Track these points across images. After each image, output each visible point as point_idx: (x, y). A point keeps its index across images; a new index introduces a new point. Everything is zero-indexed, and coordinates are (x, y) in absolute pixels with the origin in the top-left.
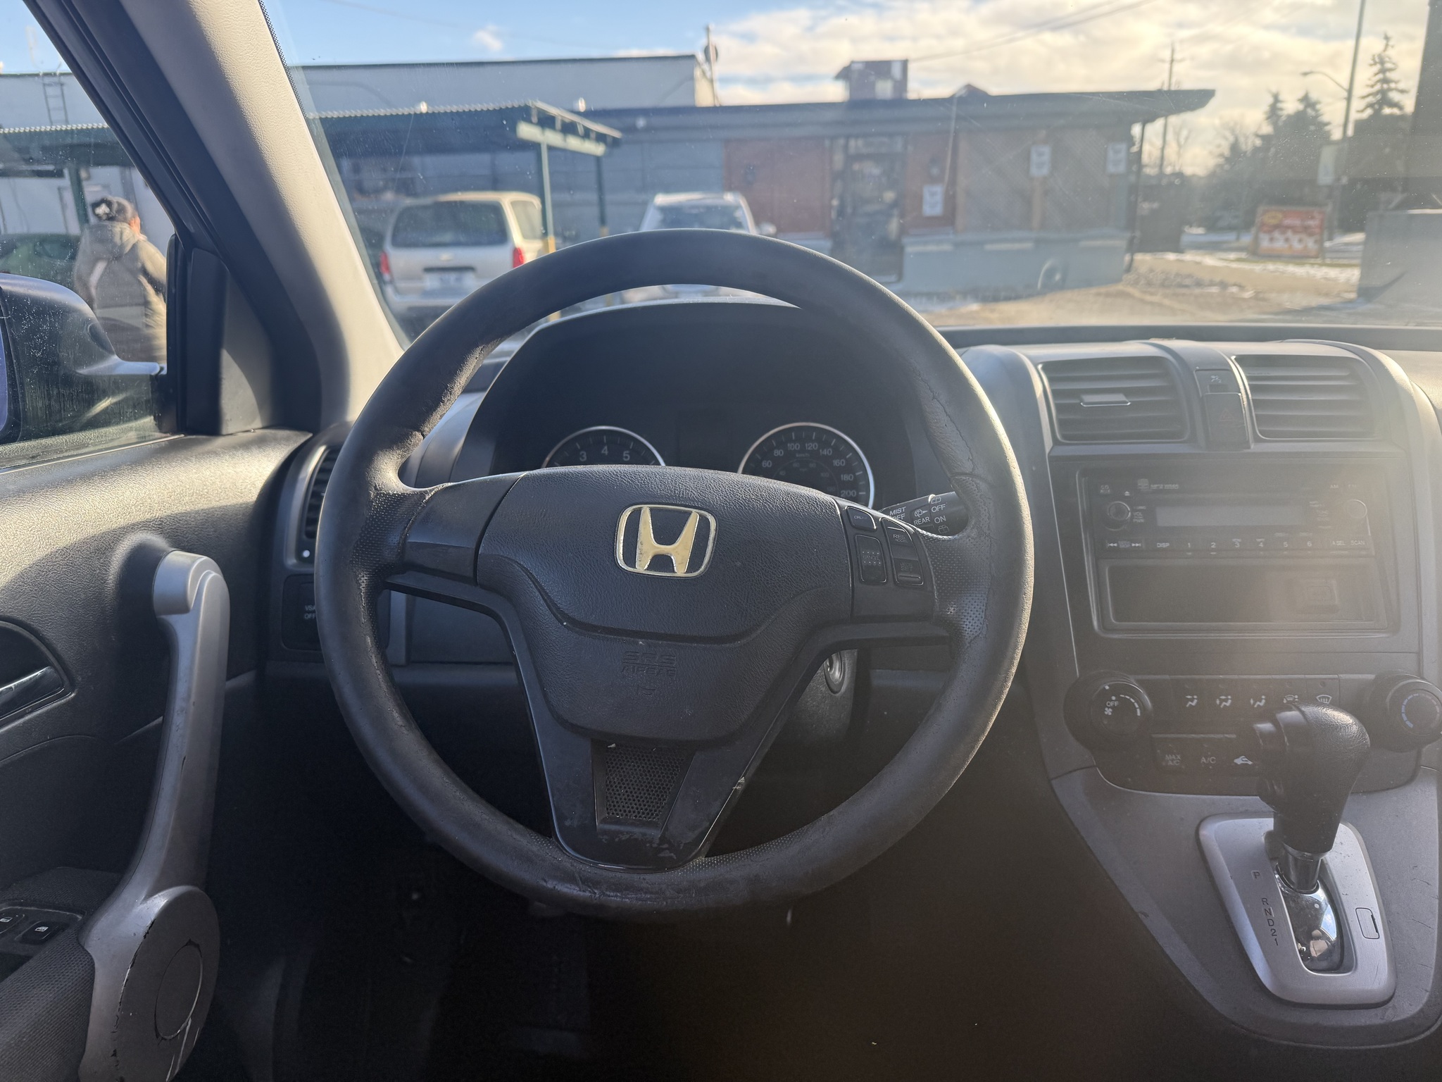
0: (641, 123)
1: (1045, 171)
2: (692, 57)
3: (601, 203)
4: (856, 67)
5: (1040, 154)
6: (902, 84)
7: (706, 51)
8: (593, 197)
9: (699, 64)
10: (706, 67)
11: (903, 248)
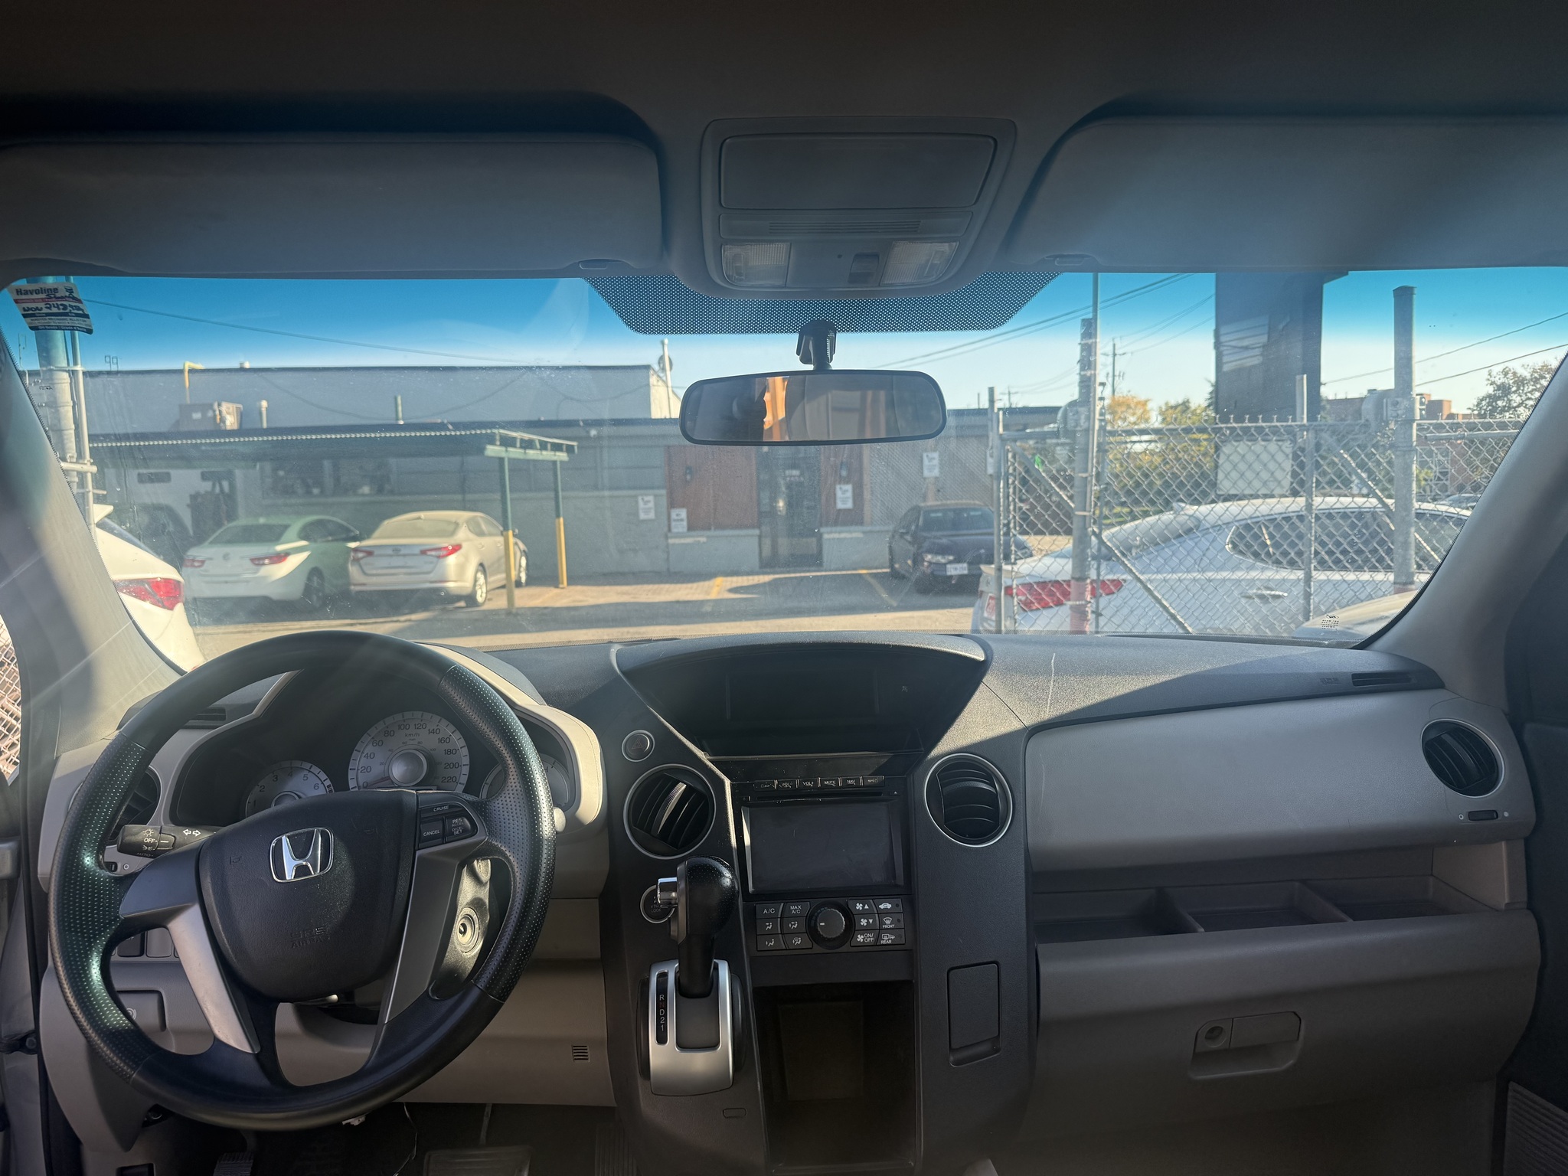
0: (593, 432)
1: (936, 472)
2: (647, 367)
3: (556, 498)
5: (931, 459)
7: (661, 359)
9: (656, 373)
10: (661, 375)
11: (821, 535)
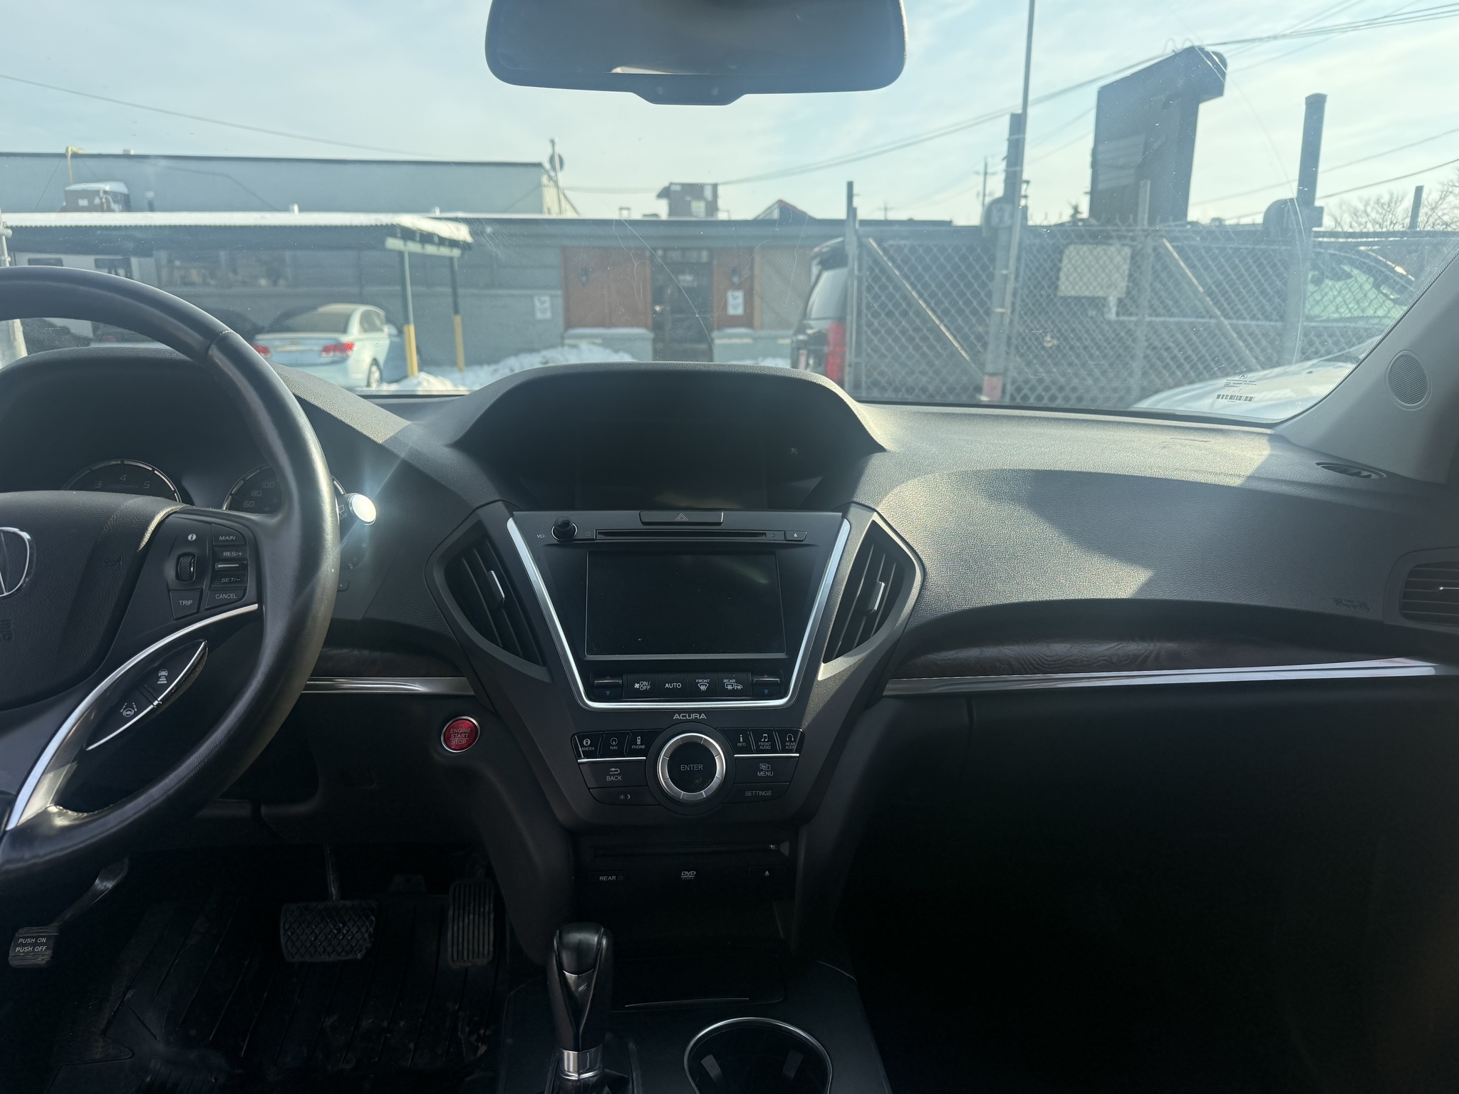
2: (539, 165)
3: (455, 295)
4: (673, 188)
6: (712, 207)
7: (552, 160)
8: (448, 290)
9: (547, 172)
10: (552, 174)
11: (712, 340)
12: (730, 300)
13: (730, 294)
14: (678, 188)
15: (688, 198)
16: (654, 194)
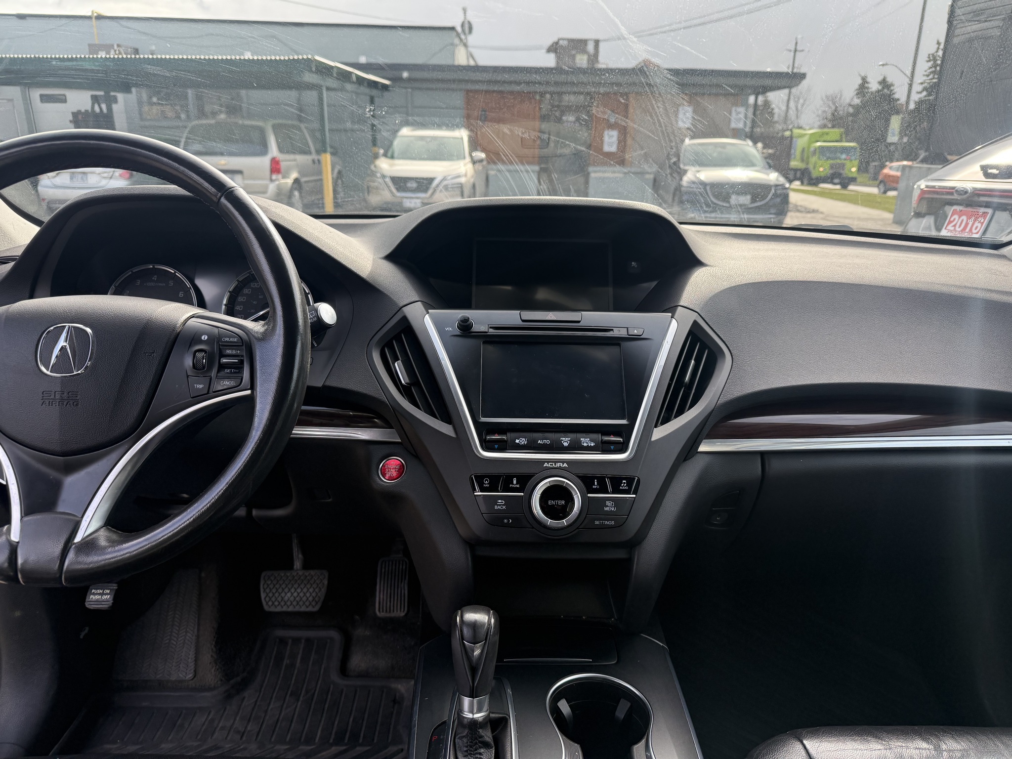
0: (405, 75)
1: (688, 124)
2: (453, 29)
4: (561, 42)
5: (685, 113)
6: (594, 57)
7: (463, 25)
9: (458, 35)
10: (463, 36)
11: (589, 174)
12: (606, 138)
13: (606, 132)
14: (565, 43)
15: (573, 52)
16: (544, 51)
